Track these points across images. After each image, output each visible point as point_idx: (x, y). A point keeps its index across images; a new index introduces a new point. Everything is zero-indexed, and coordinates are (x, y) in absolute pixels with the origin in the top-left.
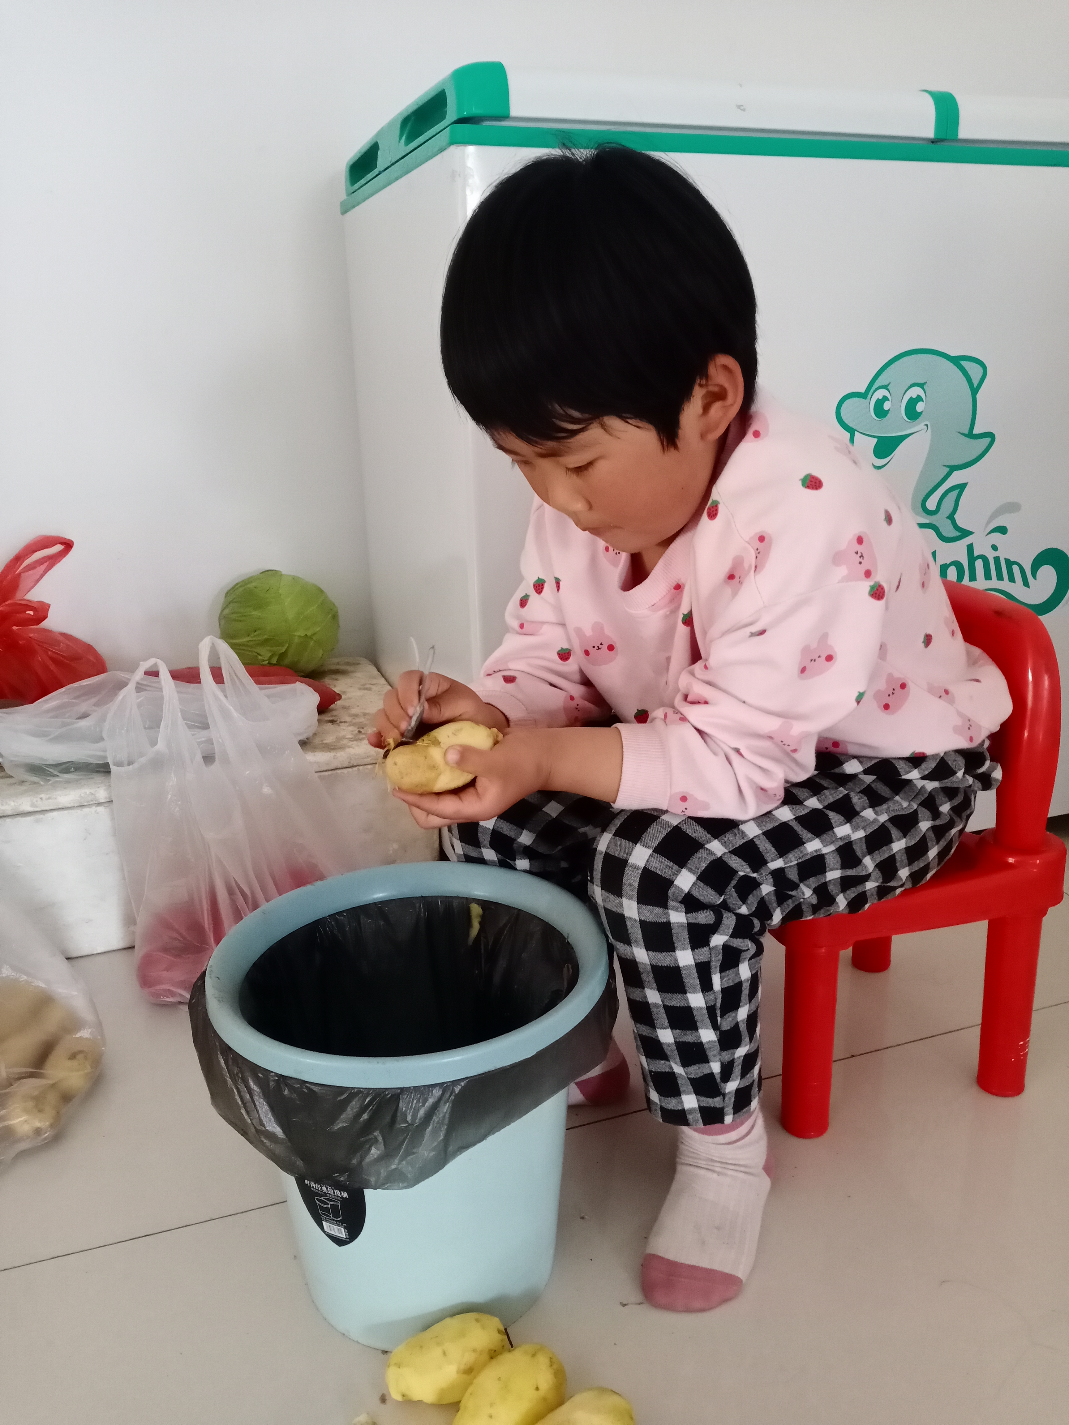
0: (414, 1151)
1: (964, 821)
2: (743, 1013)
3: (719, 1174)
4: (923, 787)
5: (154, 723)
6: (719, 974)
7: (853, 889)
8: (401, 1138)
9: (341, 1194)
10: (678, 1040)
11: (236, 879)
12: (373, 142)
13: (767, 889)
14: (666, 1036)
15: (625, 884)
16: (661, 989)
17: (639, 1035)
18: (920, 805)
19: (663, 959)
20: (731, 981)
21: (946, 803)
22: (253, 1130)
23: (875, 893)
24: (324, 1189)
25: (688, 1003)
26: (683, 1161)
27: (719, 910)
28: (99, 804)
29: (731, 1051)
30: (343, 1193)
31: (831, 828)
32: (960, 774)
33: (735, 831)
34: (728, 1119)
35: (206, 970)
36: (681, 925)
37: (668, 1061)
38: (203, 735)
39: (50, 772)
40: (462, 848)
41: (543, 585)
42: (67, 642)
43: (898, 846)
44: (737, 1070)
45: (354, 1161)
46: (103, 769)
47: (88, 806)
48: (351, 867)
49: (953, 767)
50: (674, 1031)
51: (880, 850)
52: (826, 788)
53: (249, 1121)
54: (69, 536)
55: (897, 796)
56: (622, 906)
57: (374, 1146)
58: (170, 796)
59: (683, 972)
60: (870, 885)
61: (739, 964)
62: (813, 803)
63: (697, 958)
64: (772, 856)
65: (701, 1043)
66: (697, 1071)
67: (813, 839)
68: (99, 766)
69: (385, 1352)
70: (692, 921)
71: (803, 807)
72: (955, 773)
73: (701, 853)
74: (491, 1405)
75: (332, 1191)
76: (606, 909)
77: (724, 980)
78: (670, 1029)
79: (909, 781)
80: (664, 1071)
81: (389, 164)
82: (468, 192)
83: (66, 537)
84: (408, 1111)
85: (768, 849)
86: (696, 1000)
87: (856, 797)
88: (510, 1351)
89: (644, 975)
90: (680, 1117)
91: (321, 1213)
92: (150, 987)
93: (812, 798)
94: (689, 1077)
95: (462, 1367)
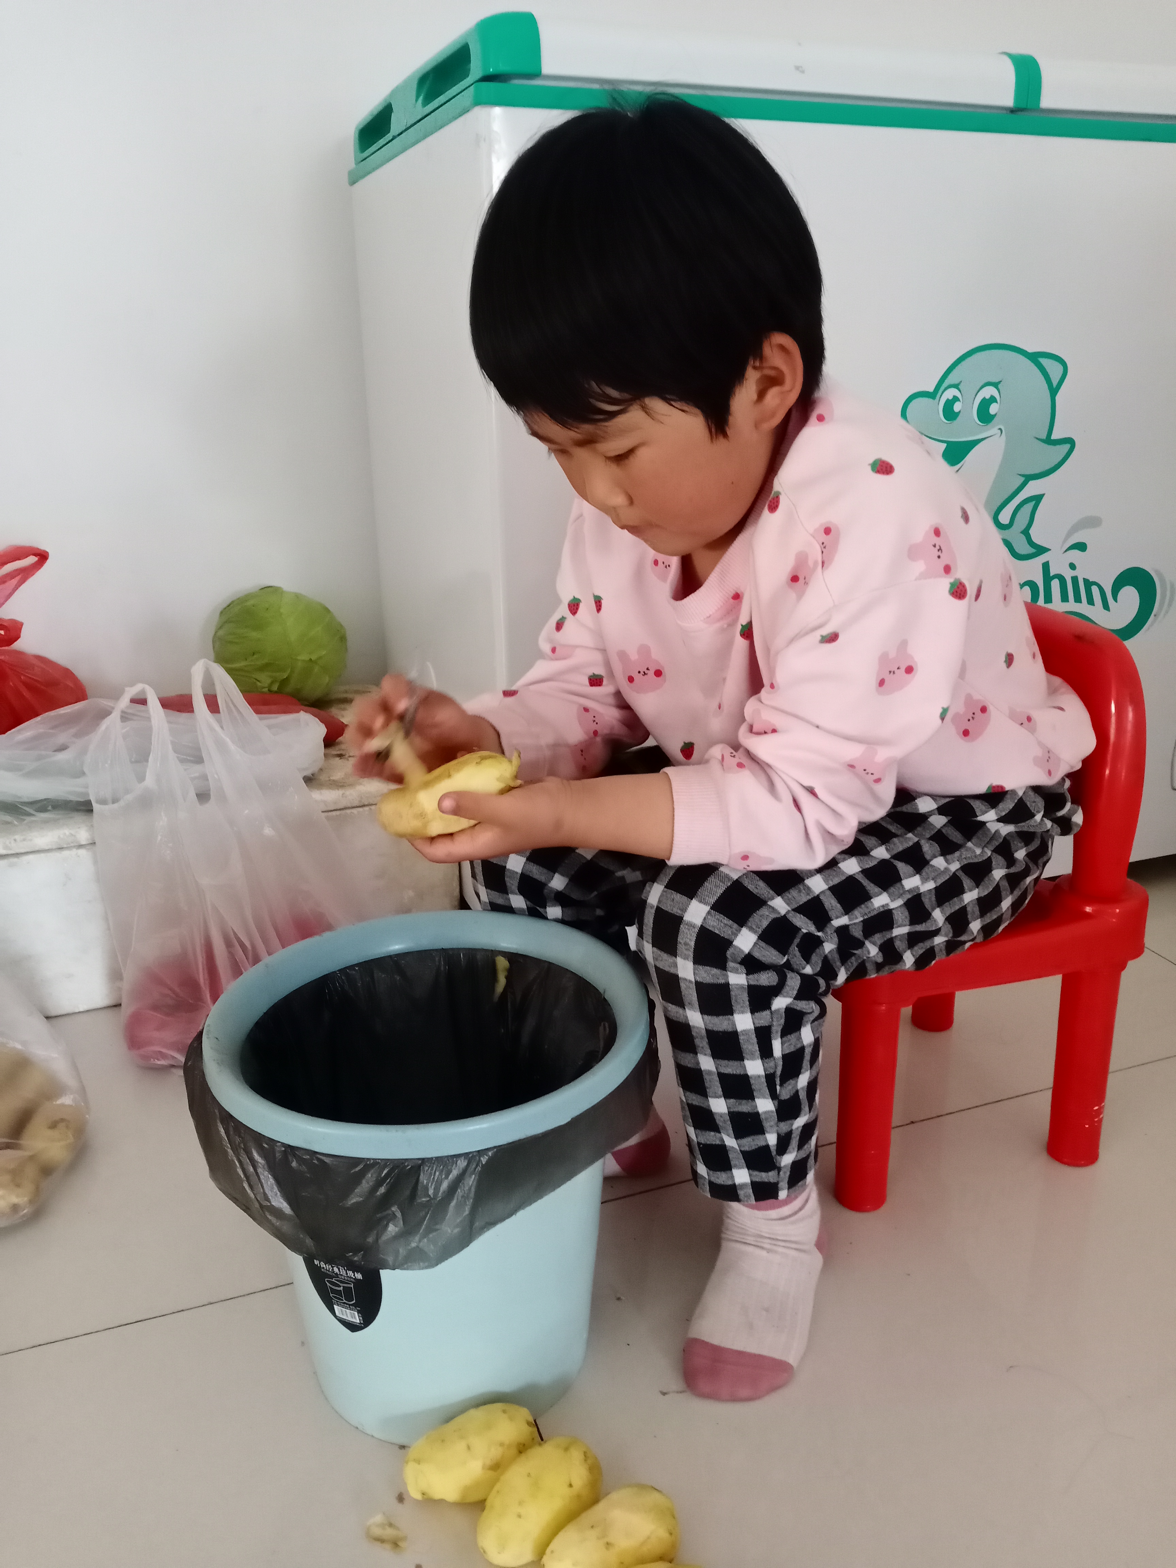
0: (438, 1227)
1: (1041, 868)
2: (803, 1080)
3: (769, 1251)
4: (997, 832)
5: (141, 756)
6: (780, 1039)
7: (921, 945)
8: (422, 1214)
9: (354, 1275)
10: (732, 1110)
11: (235, 930)
12: (386, 104)
13: (829, 947)
14: (719, 1106)
15: (680, 943)
16: (716, 1055)
17: (688, 1104)
18: (994, 851)
19: (720, 1024)
20: (792, 1046)
21: (1022, 848)
22: (257, 1205)
23: (944, 948)
24: (336, 1270)
25: (745, 1070)
26: (730, 1237)
27: (782, 971)
28: (80, 846)
29: (789, 1122)
30: (357, 1274)
31: (898, 879)
32: (1038, 817)
33: (801, 887)
34: (783, 1194)
35: (203, 1029)
36: (741, 987)
37: (720, 1133)
38: (196, 770)
39: (25, 810)
40: (488, 896)
41: (578, 605)
42: (42, 665)
43: (970, 896)
44: (794, 1142)
45: (370, 1240)
46: (85, 808)
47: (68, 848)
48: (361, 917)
49: (1032, 809)
50: (727, 1100)
51: (951, 902)
52: (895, 836)
53: (252, 1195)
54: (43, 547)
55: (970, 843)
56: (676, 965)
57: (391, 1222)
58: (159, 838)
59: (741, 1038)
60: (939, 940)
61: (801, 1027)
62: (881, 853)
63: (756, 1021)
64: (837, 913)
65: (758, 1113)
66: (751, 1143)
67: (881, 894)
68: (79, 803)
69: (403, 1447)
70: (752, 983)
71: (871, 858)
72: (1033, 816)
73: (764, 911)
74: (521, 1503)
75: (345, 1273)
76: (656, 967)
77: (786, 1045)
78: (723, 1099)
79: (983, 824)
80: (714, 1143)
81: (404, 128)
82: (494, 159)
83: (39, 548)
84: (430, 1185)
85: (834, 905)
86: (754, 1067)
87: (927, 845)
88: (540, 1444)
89: (697, 1040)
90: (730, 1193)
91: (333, 1296)
92: (139, 1048)
93: (881, 847)
94: (742, 1149)
95: (488, 1462)
